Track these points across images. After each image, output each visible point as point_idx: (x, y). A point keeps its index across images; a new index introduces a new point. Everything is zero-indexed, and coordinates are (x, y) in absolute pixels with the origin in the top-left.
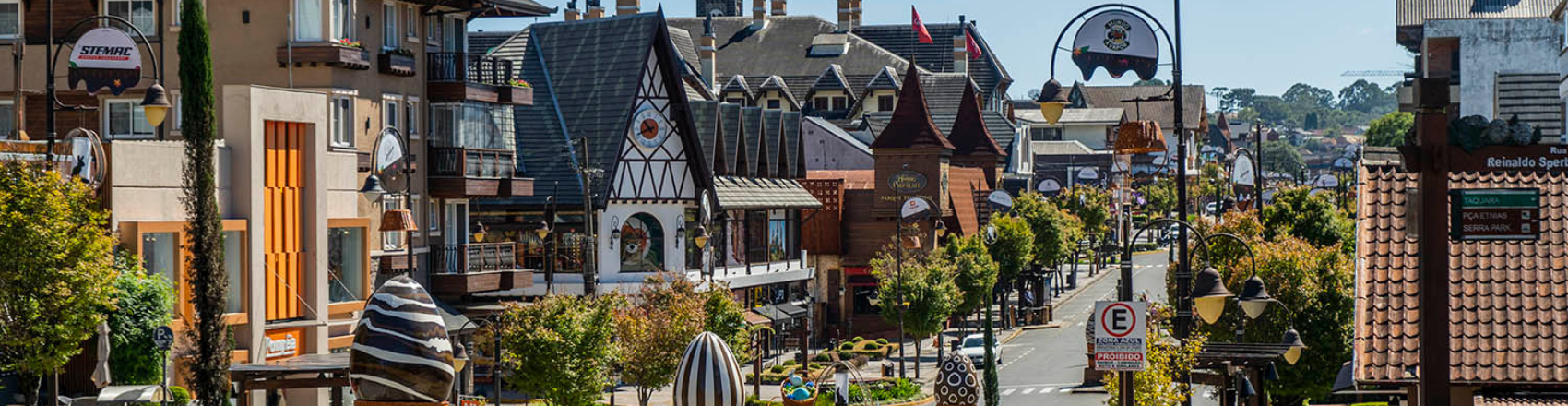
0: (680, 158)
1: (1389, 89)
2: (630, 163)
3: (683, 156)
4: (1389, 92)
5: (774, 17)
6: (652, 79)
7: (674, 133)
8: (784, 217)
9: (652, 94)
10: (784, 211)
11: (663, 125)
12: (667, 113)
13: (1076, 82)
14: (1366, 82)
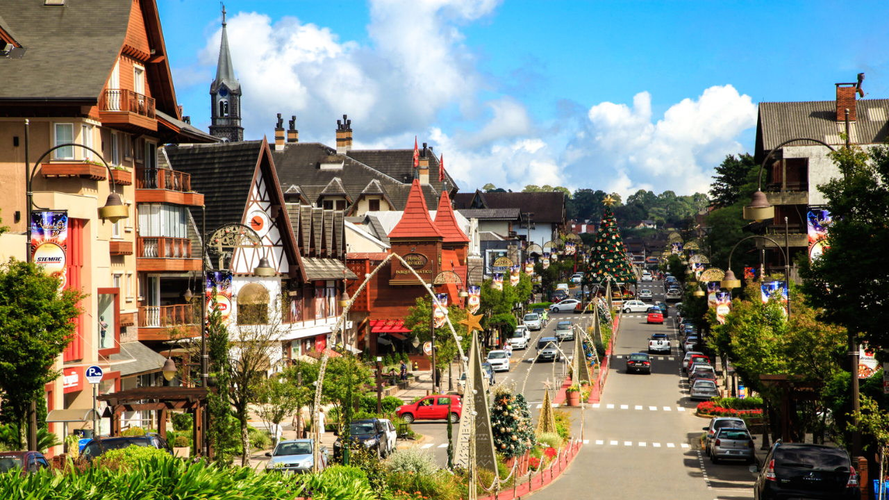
0: (279, 244)
1: (661, 195)
2: (245, 249)
3: (280, 243)
4: (661, 197)
5: (289, 143)
6: (258, 188)
7: (274, 226)
8: (333, 286)
9: (258, 199)
10: (333, 282)
11: (266, 223)
12: (269, 211)
13: (477, 190)
14: (644, 191)
